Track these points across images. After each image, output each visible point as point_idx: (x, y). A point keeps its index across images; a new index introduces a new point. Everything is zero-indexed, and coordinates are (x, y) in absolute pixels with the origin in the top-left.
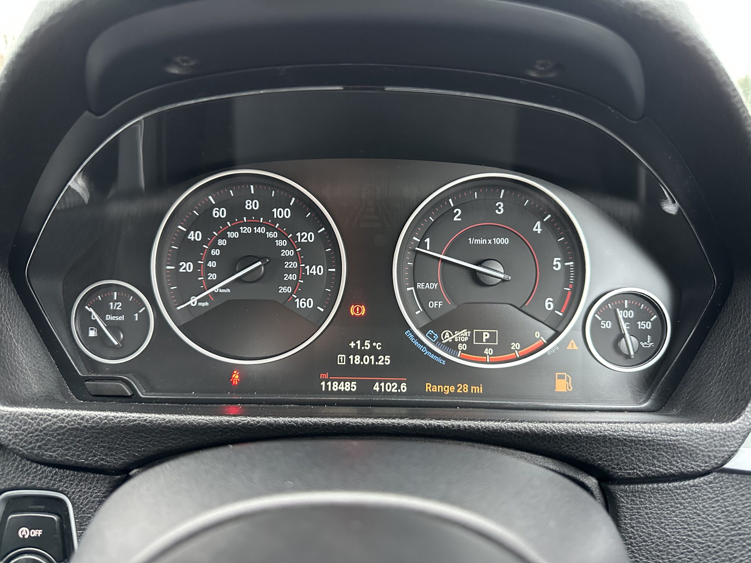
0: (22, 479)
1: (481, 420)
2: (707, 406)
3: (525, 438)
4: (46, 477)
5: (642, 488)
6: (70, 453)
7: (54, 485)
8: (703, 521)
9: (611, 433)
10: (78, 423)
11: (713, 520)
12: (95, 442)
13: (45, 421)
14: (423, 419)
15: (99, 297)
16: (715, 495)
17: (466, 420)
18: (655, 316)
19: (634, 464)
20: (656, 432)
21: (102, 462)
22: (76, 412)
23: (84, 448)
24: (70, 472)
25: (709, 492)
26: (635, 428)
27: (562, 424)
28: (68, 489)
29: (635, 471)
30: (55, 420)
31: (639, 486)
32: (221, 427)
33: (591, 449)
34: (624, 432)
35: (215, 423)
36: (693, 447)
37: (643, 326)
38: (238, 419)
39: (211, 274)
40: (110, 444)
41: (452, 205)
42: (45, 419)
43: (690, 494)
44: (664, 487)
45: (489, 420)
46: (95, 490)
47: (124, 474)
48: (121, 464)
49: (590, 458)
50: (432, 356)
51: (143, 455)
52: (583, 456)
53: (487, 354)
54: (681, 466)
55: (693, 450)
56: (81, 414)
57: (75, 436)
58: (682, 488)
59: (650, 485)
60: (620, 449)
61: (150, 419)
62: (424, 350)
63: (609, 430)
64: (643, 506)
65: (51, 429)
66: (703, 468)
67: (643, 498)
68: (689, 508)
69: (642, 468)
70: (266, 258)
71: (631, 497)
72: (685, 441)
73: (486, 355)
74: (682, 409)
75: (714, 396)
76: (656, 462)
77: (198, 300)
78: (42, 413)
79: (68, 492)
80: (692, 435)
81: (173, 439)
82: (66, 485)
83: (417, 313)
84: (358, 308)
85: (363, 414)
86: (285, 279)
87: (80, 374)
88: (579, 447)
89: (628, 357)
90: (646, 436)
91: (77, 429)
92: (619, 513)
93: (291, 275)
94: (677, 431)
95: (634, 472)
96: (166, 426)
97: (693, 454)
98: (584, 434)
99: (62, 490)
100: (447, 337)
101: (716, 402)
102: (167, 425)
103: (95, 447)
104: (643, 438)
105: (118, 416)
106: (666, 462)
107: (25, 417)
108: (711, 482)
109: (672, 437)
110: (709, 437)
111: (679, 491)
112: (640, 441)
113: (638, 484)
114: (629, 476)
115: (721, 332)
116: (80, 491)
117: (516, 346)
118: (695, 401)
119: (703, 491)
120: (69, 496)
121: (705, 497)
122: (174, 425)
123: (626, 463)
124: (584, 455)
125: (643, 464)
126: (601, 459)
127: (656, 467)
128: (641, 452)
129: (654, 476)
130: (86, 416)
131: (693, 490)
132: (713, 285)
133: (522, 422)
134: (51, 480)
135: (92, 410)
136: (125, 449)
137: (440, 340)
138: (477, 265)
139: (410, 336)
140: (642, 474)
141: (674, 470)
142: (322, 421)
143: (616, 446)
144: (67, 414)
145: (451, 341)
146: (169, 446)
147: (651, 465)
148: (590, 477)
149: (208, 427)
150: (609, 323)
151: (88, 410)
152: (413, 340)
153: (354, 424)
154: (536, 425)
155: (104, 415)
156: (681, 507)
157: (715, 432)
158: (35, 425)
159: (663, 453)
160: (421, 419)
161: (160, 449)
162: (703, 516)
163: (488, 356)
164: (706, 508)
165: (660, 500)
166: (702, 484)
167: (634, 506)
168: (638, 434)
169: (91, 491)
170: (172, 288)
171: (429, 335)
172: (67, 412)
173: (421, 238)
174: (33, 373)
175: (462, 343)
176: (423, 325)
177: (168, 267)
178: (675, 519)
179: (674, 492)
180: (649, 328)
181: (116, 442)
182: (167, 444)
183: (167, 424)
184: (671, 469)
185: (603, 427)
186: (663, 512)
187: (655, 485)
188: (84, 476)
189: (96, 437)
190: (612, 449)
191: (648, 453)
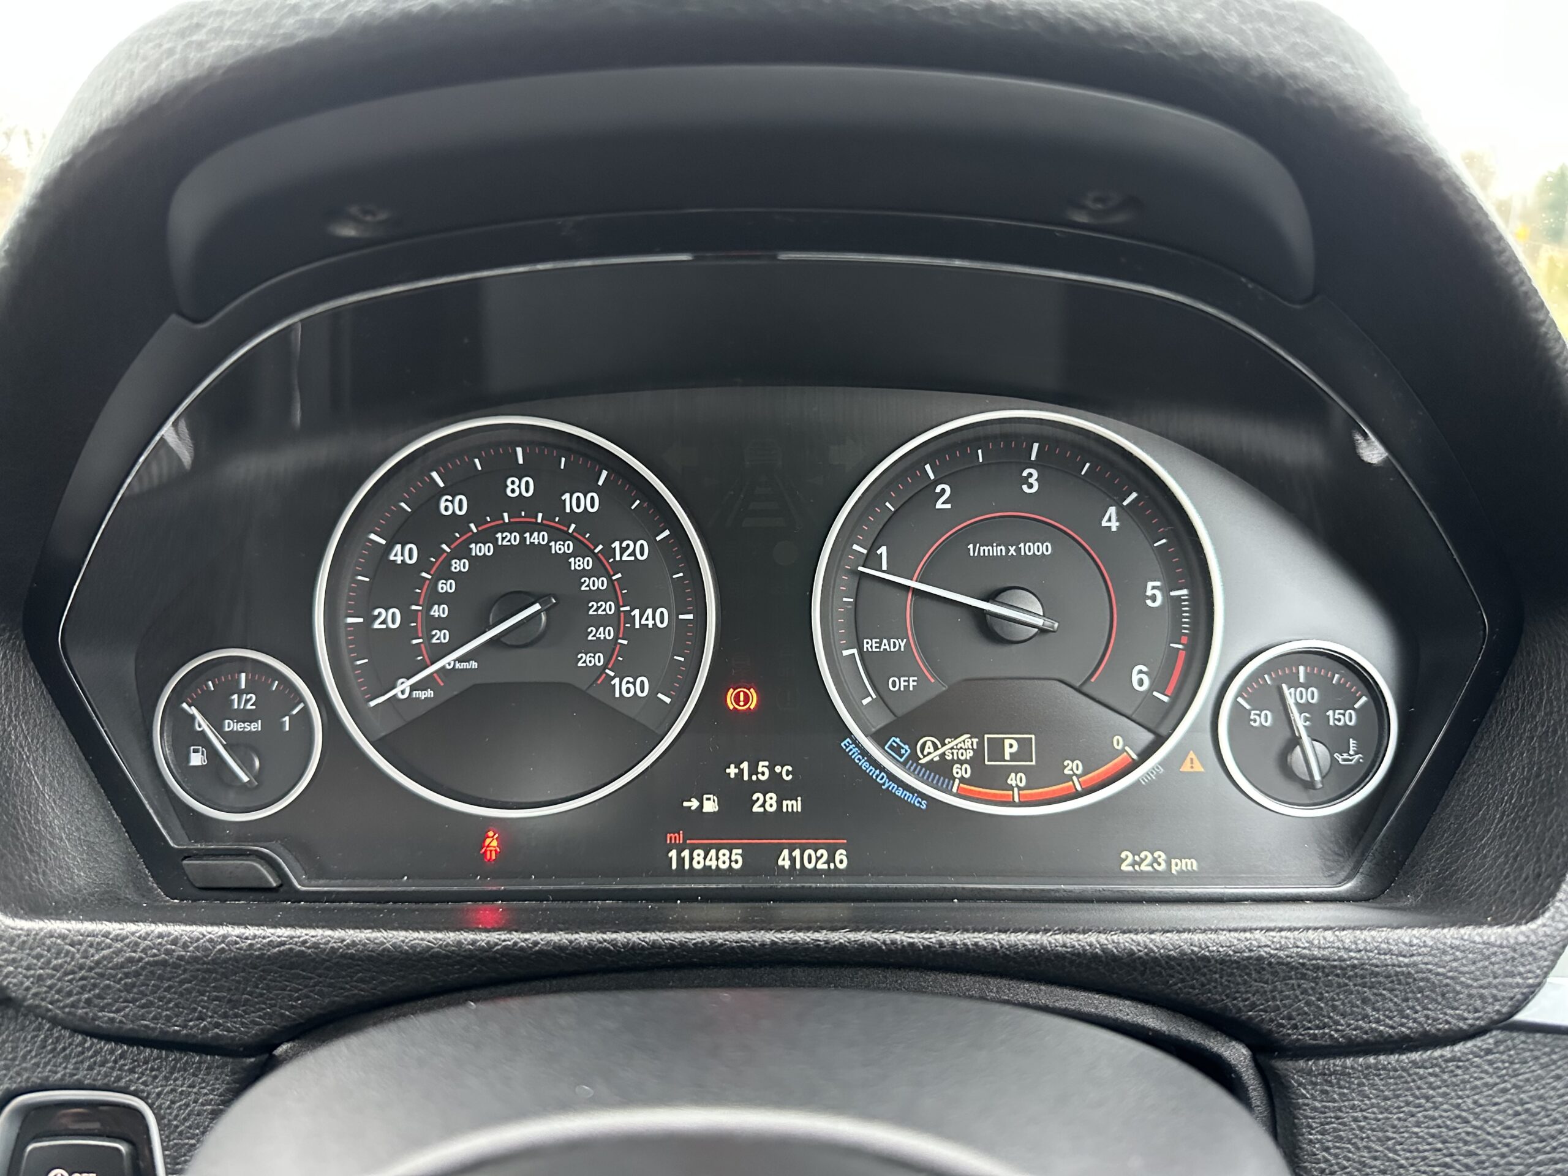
0: (54, 1068)
1: (1000, 931)
2: (1476, 889)
3: (1093, 965)
4: (103, 1064)
5: (1344, 1067)
6: (150, 1013)
7: (119, 1078)
8: (1475, 1135)
9: (1272, 952)
10: (167, 950)
11: (1498, 1132)
12: (201, 989)
13: (99, 947)
14: (877, 931)
15: (210, 683)
16: (1499, 1077)
17: (967, 931)
18: (1364, 699)
19: (1324, 1016)
20: (1368, 948)
21: (216, 1030)
22: (161, 928)
23: (180, 1003)
24: (152, 1052)
25: (1486, 1072)
26: (1322, 941)
27: (1169, 935)
28: (149, 1088)
29: (1327, 1031)
30: (119, 945)
31: (1338, 1062)
32: (458, 955)
33: (1232, 985)
34: (1299, 950)
35: (446, 946)
36: (1448, 978)
37: (1339, 720)
38: (494, 937)
39: (438, 631)
40: (232, 992)
41: (932, 477)
42: (99, 944)
43: (1446, 1076)
44: (1389, 1063)
45: (1015, 931)
46: (203, 1088)
47: (262, 1053)
48: (256, 1034)
49: (1230, 1004)
50: (900, 792)
51: (301, 1016)
52: (1216, 1001)
53: (1014, 785)
54: (1423, 1019)
55: (1447, 985)
56: (172, 932)
57: (161, 978)
58: (1428, 1064)
59: (1361, 1060)
60: (1293, 985)
61: (313, 939)
62: (881, 779)
63: (1269, 946)
64: (1346, 1103)
65: (110, 965)
66: (1470, 1022)
67: (1345, 1087)
68: (1445, 1106)
69: (1342, 1025)
70: (549, 595)
71: (1321, 1084)
72: (1430, 967)
73: (1011, 788)
74: (1425, 893)
75: (1491, 867)
76: (1369, 1010)
77: (411, 686)
78: (93, 931)
79: (149, 1094)
80: (1444, 952)
81: (361, 980)
82: (144, 1078)
83: (865, 702)
84: (742, 694)
85: (754, 921)
86: (590, 638)
87: (172, 844)
88: (1206, 982)
89: (1309, 785)
90: (1346, 956)
91: (164, 963)
92: (1298, 1118)
93: (602, 629)
94: (1412, 946)
95: (1326, 1034)
96: (347, 953)
97: (1448, 992)
98: (1215, 954)
99: (135, 1090)
100: (930, 750)
101: (1495, 879)
102: (350, 951)
103: (202, 1001)
104: (1341, 961)
105: (247, 934)
106: (1391, 1012)
107: (59, 941)
108: (1489, 1052)
109: (1401, 959)
110: (1480, 957)
111: (1421, 1071)
112: (1335, 967)
113: (1335, 1058)
114: (1314, 1042)
115: (1502, 729)
116: (173, 1091)
117: (1073, 767)
118: (1452, 876)
119: (1473, 1069)
120: (150, 1101)
121: (1478, 1083)
122: (362, 951)
123: (1306, 1013)
124: (1216, 998)
125: (1344, 1015)
126: (1253, 1006)
127: (1370, 1022)
128: (1338, 991)
129: (1367, 1041)
130: (182, 935)
131: (1453, 1068)
132: (1482, 632)
133: (1084, 932)
134: (113, 1068)
135: (196, 924)
136: (265, 1003)
137: (914, 757)
138: (986, 599)
139: (851, 750)
140: (1342, 1037)
141: (1409, 1028)
142: (667, 939)
143: (1284, 979)
144: (143, 933)
145: (937, 759)
146: (355, 995)
147: (1360, 1017)
148: (1234, 1043)
149: (432, 956)
150: (1266, 715)
151: (186, 924)
152: (859, 759)
153: (735, 944)
154: (1115, 938)
155: (220, 934)
156: (1429, 1105)
157: (1493, 945)
158: (78, 956)
159: (1384, 992)
160: (873, 932)
161: (334, 1002)
162: (1475, 1123)
163: (1016, 790)
164: (1481, 1106)
165: (1383, 1091)
166: (1471, 1056)
167: (1327, 1104)
168: (1330, 954)
169: (195, 1090)
170: (359, 663)
171: (891, 747)
172: (143, 928)
173: (869, 546)
174: (76, 846)
175: (962, 763)
176: (879, 727)
177: (350, 620)
178: (1416, 1130)
179: (1411, 1072)
180: (1352, 724)
181: (245, 989)
182: (349, 990)
183: (349, 949)
184: (1403, 1025)
185: (1256, 940)
186: (1390, 1116)
187: (1372, 1060)
188: (181, 1059)
189: (204, 980)
190: (1276, 986)
191: (1351, 993)
